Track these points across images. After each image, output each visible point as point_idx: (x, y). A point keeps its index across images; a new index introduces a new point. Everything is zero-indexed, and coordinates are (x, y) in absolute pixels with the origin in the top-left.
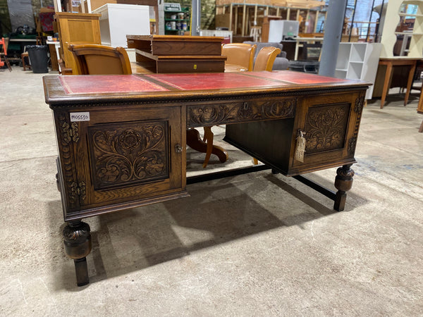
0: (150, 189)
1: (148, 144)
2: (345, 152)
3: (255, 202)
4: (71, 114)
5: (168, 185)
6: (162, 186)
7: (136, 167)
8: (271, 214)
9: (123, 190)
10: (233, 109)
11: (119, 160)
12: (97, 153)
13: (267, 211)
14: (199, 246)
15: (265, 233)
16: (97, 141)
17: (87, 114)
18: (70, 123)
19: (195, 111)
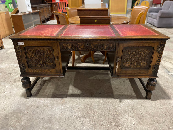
0: (48, 71)
1: (46, 55)
2: (150, 72)
3: (110, 83)
4: (18, 42)
5: (55, 71)
6: (53, 71)
7: (42, 63)
8: (113, 91)
9: (38, 70)
10: (81, 45)
11: (36, 59)
12: (28, 56)
13: (112, 89)
14: (73, 96)
15: (102, 98)
16: (28, 52)
17: (23, 43)
18: (18, 45)
19: (64, 45)
